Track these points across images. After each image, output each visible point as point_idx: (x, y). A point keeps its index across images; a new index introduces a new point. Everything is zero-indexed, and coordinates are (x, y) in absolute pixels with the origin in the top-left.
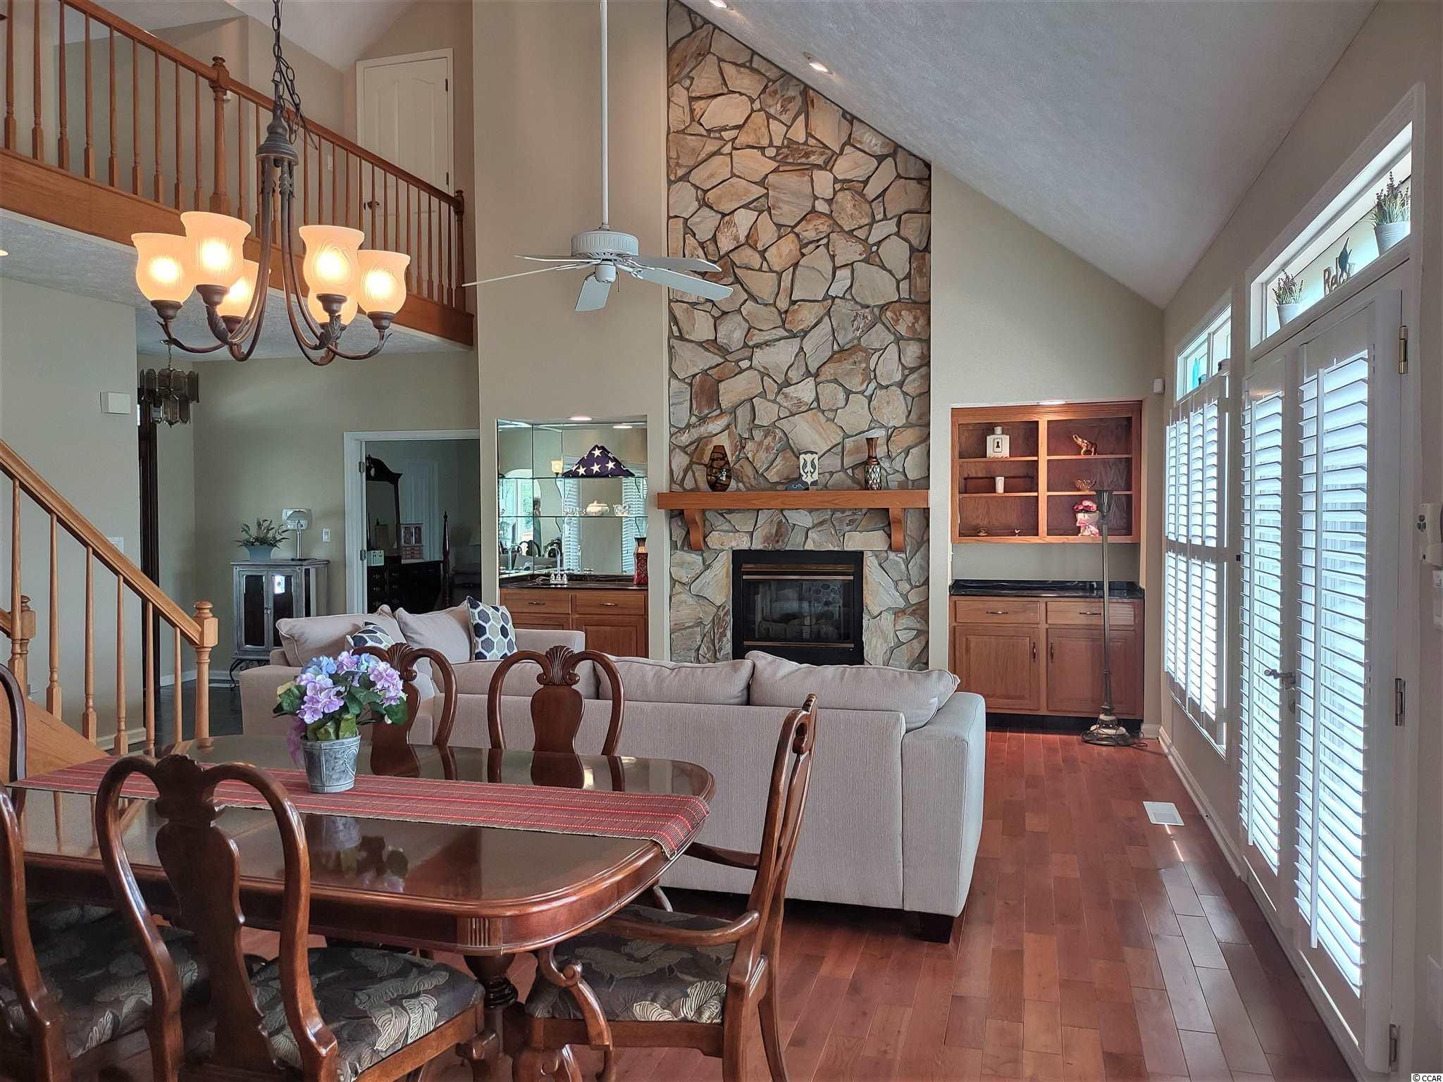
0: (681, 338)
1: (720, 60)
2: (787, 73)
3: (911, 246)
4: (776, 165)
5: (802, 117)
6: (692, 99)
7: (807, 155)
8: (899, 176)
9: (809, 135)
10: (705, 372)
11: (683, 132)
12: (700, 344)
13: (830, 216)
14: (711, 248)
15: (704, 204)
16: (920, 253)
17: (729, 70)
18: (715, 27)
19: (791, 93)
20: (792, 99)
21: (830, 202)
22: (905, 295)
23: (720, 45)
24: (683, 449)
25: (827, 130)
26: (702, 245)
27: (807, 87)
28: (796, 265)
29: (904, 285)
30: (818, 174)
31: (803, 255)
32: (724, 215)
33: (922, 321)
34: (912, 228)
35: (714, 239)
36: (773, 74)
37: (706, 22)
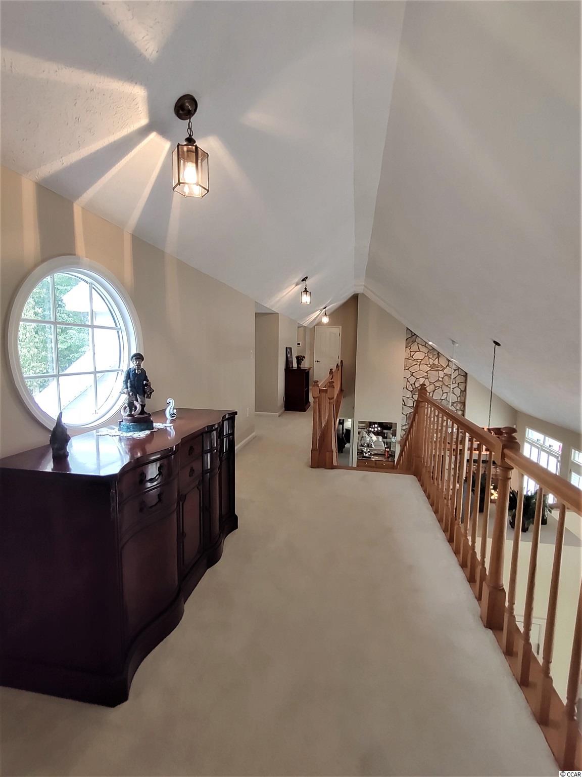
0: (405, 405)
1: (418, 344)
2: (434, 349)
3: (461, 391)
4: (430, 369)
5: (437, 359)
6: (410, 352)
7: (438, 367)
8: (459, 375)
9: (439, 363)
10: (410, 413)
11: (407, 359)
12: (409, 407)
13: (442, 381)
14: (413, 386)
15: (412, 375)
16: (464, 392)
17: (420, 346)
18: (417, 336)
19: (435, 353)
20: (435, 355)
21: (442, 378)
22: (459, 400)
23: (418, 340)
24: (404, 430)
25: (443, 362)
26: (411, 385)
27: (439, 352)
28: (434, 391)
29: (459, 398)
30: (440, 372)
31: (436, 389)
32: (417, 379)
33: (463, 406)
34: (462, 386)
35: (414, 384)
36: (431, 348)
37: (415, 335)
